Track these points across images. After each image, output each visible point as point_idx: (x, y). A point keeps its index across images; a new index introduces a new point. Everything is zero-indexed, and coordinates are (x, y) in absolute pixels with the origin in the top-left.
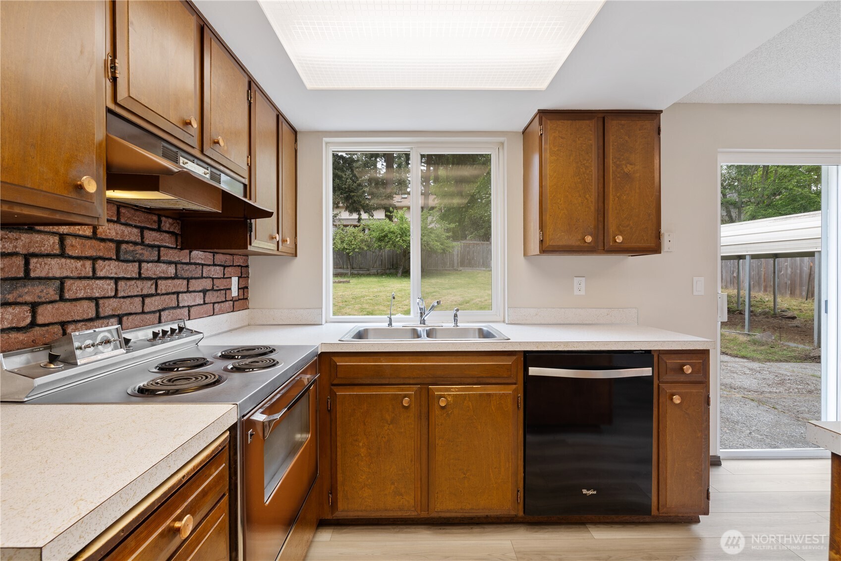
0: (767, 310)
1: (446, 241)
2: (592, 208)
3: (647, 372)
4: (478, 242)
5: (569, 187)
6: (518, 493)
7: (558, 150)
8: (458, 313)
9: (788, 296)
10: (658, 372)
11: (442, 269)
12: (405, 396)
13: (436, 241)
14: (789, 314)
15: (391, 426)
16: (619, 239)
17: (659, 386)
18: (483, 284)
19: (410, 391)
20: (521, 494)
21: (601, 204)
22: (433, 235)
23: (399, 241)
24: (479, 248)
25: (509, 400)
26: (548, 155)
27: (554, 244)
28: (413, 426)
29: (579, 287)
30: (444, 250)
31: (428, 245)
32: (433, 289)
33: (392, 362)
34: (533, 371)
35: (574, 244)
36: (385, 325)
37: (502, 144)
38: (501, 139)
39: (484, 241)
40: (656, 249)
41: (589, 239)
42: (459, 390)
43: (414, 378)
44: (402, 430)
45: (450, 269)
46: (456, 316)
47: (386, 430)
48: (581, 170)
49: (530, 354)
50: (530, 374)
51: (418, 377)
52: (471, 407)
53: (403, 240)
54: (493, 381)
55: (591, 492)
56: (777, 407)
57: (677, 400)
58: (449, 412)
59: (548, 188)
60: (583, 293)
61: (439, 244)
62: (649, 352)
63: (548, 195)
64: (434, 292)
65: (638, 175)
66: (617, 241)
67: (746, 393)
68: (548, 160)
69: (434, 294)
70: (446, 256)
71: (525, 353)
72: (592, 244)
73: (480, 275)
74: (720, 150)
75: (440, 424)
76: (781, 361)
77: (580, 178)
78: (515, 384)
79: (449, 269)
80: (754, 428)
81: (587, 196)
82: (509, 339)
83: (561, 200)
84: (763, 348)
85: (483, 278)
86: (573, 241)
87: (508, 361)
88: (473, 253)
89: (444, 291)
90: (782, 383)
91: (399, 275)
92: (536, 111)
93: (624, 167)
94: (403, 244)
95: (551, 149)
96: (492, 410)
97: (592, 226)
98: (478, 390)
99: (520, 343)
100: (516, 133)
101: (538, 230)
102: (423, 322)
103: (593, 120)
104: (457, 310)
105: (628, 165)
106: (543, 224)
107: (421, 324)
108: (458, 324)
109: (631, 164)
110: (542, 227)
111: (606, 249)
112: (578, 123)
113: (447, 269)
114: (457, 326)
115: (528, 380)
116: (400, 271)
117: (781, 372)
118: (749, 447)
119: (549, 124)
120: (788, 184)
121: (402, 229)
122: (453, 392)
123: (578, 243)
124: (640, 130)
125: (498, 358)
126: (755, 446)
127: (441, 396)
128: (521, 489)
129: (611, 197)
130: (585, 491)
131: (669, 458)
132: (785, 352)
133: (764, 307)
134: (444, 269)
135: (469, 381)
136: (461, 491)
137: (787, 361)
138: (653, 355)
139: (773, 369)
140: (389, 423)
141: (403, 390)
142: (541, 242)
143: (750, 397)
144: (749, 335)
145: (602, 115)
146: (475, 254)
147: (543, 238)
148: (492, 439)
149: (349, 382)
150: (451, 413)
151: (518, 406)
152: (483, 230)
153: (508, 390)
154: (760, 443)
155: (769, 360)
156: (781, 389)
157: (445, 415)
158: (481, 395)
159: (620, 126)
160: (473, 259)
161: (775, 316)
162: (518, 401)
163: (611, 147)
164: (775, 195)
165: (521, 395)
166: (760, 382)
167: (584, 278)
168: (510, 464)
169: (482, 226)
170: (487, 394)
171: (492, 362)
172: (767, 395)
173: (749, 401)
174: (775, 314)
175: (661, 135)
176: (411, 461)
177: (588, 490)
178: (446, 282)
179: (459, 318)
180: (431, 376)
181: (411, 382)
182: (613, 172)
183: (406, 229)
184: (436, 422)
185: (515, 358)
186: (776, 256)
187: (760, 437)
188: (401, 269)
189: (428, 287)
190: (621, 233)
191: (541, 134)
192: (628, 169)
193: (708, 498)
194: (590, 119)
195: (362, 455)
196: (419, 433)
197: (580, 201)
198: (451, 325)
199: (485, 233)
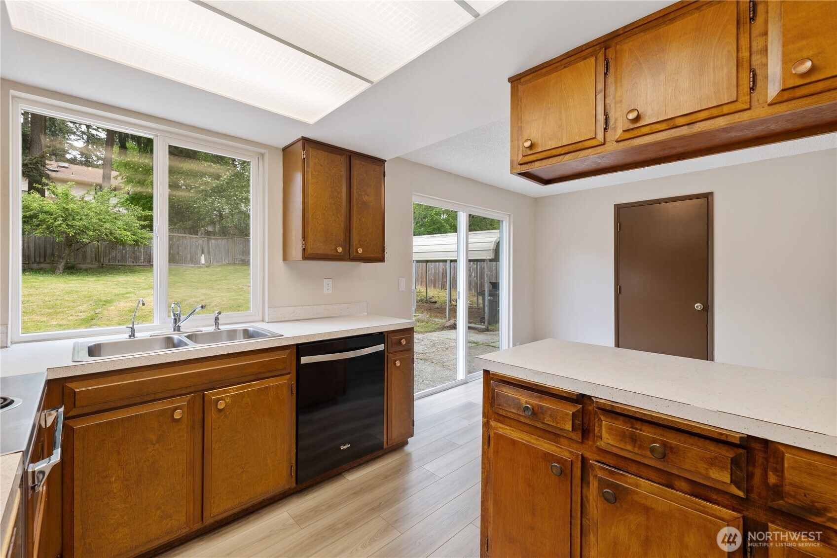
0: (423, 298)
1: (139, 231)
2: (342, 225)
3: (381, 347)
4: (184, 235)
5: (326, 206)
6: (291, 468)
7: (317, 174)
8: (219, 316)
9: (432, 288)
10: (387, 347)
11: (133, 264)
12: (176, 408)
13: (125, 230)
14: (433, 300)
15: (157, 445)
16: (360, 251)
17: (388, 356)
18: (193, 282)
19: (182, 402)
20: (294, 469)
21: (348, 223)
22: (120, 223)
23: (60, 225)
24: (185, 242)
25: (284, 389)
26: (310, 177)
27: (314, 252)
28: (185, 438)
29: (328, 287)
30: (136, 241)
31: (111, 234)
32: (124, 290)
33: (158, 376)
34: (304, 360)
35: (329, 253)
36: (125, 337)
37: (262, 155)
38: (262, 151)
39: (192, 234)
40: (382, 260)
41: (340, 250)
42: (238, 389)
43: (186, 388)
44: (172, 447)
45: (144, 264)
46: (217, 319)
47: (151, 452)
48: (335, 194)
49: (302, 346)
50: (302, 362)
51: (192, 385)
52: (250, 404)
53: (68, 225)
54: (271, 375)
55: (346, 447)
56: (434, 361)
57: (398, 363)
58: (228, 413)
59: (310, 205)
60: (330, 292)
61: (129, 234)
62: (382, 333)
63: (310, 211)
64: (127, 293)
65: (372, 204)
66: (359, 252)
67: (418, 355)
68: (310, 182)
69: (128, 295)
70: (138, 248)
71: (298, 345)
72: (342, 254)
73: (187, 272)
74: (413, 193)
75: (217, 428)
76: (432, 332)
77: (333, 201)
78: (289, 373)
79: (142, 264)
80: (424, 378)
81: (339, 215)
82: (283, 336)
83: (319, 216)
84: (423, 324)
85: (192, 276)
86: (328, 251)
87: (283, 355)
88: (178, 247)
89: (141, 291)
90: (434, 346)
91: (58, 271)
92: (299, 137)
93: (363, 196)
94: (67, 231)
95: (312, 172)
96: (270, 401)
97: (342, 240)
98: (256, 385)
99: (293, 338)
100: (277, 148)
101: (301, 240)
102: (177, 329)
103: (343, 157)
104: (219, 313)
105: (366, 196)
106: (306, 235)
107: (174, 330)
108: (220, 327)
109: (368, 196)
110: (304, 238)
111: (351, 257)
112: (333, 156)
113: (140, 264)
114: (219, 329)
115: (300, 367)
116: (61, 266)
117: (433, 339)
118: (423, 390)
119: (312, 152)
120: (431, 212)
121: (67, 210)
122: (231, 392)
123: (332, 252)
124: (373, 171)
125: (275, 353)
126: (426, 388)
127: (219, 400)
128: (294, 464)
129: (355, 218)
130: (342, 447)
131: (394, 405)
132: (434, 325)
133: (421, 296)
134: (135, 264)
135: (247, 379)
136: (239, 486)
137: (435, 331)
138: (385, 335)
139: (429, 337)
140: (154, 442)
141: (173, 402)
142: (304, 250)
143: (420, 357)
144: (415, 316)
145: (350, 154)
146: (180, 248)
147: (305, 247)
148: (269, 427)
149: (94, 410)
150: (229, 414)
151: (292, 392)
152: (190, 222)
153: (284, 380)
154: (428, 386)
155: (426, 332)
156: (434, 349)
157: (222, 417)
158: (259, 390)
159: (361, 166)
160: (178, 253)
161: (427, 302)
162: (292, 388)
163: (355, 181)
164: (425, 218)
165: (294, 382)
166: (424, 347)
167: (331, 280)
168: (285, 444)
169: (189, 217)
170: (265, 388)
171: (269, 358)
172: (428, 355)
173: (420, 361)
174: (427, 300)
175: (385, 178)
176: (183, 476)
177: (344, 445)
178: (142, 281)
179: (220, 321)
180: (206, 382)
181: (183, 392)
182: (356, 200)
183: (73, 210)
184: (213, 427)
185: (289, 351)
186: (427, 261)
187: (427, 382)
188: (63, 264)
189: (115, 287)
190: (361, 246)
191: (304, 158)
192: (366, 198)
193: (413, 425)
194: (341, 154)
195: (115, 491)
196: (192, 443)
197: (333, 219)
198: (212, 329)
199: (193, 226)
